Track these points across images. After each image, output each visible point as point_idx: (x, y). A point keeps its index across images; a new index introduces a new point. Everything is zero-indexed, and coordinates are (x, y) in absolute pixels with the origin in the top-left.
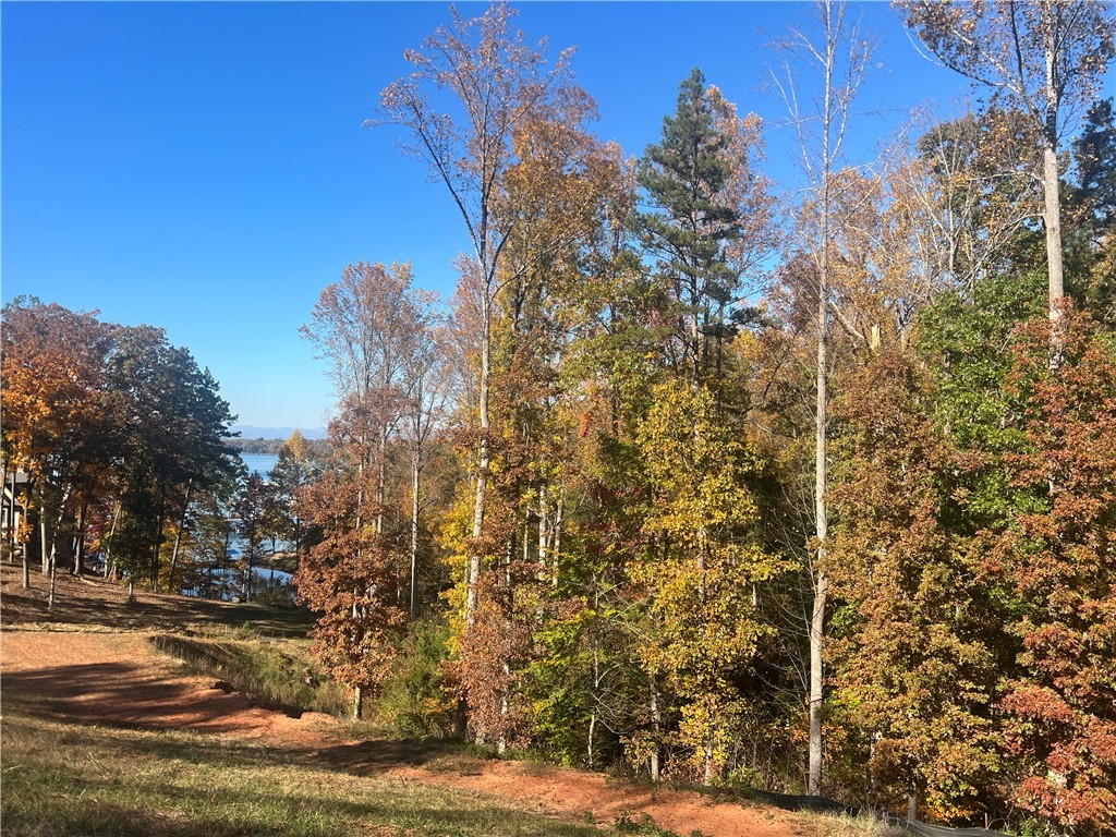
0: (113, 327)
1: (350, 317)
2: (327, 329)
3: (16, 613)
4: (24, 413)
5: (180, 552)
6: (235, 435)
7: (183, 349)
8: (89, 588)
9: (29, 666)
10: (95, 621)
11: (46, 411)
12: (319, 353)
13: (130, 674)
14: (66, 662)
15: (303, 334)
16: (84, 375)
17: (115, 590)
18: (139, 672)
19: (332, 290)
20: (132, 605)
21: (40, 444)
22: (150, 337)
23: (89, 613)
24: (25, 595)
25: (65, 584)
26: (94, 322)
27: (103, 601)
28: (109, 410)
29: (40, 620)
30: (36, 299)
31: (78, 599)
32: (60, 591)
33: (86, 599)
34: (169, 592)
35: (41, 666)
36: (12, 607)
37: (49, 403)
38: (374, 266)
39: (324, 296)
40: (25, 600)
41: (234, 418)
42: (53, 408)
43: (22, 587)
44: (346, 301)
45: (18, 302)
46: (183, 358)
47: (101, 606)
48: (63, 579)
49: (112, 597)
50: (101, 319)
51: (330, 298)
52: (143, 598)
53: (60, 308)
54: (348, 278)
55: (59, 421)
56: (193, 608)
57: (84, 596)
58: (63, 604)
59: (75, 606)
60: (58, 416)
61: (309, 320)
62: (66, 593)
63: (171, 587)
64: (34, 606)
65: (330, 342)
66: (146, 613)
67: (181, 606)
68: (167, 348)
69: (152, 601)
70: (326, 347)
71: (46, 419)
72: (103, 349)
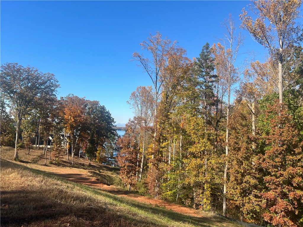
0: (88, 101)
1: (138, 99)
2: (133, 102)
3: (65, 165)
4: (69, 121)
5: (102, 154)
6: (115, 126)
7: (103, 106)
8: (81, 161)
9: (63, 173)
10: (81, 168)
11: (73, 120)
12: (131, 107)
13: (81, 176)
14: (70, 173)
15: (127, 103)
16: (81, 112)
17: (87, 162)
18: (82, 176)
19: (134, 92)
20: (90, 165)
21: (72, 127)
22: (96, 103)
23: (80, 166)
24: (67, 161)
25: (76, 159)
26: (84, 100)
27: (84, 164)
28: (86, 120)
29: (70, 167)
30: (73, 95)
31: (79, 163)
32: (75, 161)
33: (80, 163)
34: (99, 163)
35: (65, 173)
36: (65, 164)
37: (74, 118)
38: (143, 87)
39: (132, 94)
40: (67, 162)
41: (115, 122)
42: (74, 119)
43: (67, 159)
44: (137, 95)
45: (69, 95)
46: (103, 108)
47: (83, 165)
48: (76, 158)
49: (86, 163)
50: (85, 99)
51: (133, 94)
52: (92, 164)
53: (77, 97)
54: (138, 89)
55: (75, 122)
56: (103, 167)
57: (80, 162)
58: (75, 164)
59: (78, 164)
60: (75, 121)
61: (129, 100)
62: (76, 161)
63: (100, 162)
64: (69, 164)
65: (133, 105)
66: (92, 167)
67: (100, 166)
68: (99, 106)
69: (94, 165)
70: (133, 106)
71: (73, 122)
72: (86, 106)
